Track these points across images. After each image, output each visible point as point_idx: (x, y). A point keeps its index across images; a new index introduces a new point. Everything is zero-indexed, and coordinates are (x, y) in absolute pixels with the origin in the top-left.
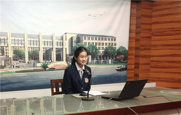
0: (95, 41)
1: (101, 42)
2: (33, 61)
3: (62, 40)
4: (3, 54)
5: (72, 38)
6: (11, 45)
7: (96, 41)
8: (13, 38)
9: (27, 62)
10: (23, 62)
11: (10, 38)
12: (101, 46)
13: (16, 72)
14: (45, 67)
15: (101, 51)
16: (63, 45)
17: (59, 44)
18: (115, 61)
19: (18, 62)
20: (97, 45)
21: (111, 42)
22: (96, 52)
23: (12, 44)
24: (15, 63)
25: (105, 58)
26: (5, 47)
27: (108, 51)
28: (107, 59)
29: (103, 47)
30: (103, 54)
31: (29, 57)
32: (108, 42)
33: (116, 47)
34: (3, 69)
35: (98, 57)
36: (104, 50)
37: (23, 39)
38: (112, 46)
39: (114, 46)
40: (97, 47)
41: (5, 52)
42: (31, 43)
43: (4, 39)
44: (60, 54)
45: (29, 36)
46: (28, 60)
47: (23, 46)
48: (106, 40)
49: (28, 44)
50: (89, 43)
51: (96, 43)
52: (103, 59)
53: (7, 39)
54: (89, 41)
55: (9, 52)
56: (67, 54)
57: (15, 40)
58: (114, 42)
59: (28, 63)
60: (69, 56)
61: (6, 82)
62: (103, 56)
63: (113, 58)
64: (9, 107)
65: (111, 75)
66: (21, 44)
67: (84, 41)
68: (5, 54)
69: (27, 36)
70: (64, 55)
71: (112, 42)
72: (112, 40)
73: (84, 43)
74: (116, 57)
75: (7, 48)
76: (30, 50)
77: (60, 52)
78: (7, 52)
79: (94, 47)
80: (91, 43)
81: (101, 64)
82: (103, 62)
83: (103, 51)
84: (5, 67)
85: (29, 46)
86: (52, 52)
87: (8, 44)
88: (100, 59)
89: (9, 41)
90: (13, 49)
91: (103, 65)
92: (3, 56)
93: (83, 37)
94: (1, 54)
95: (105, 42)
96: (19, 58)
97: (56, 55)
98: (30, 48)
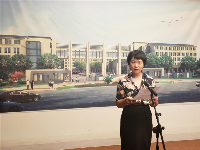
0: (169, 51)
1: (177, 52)
2: (94, 75)
3: (129, 50)
4: (62, 67)
5: (141, 48)
7: (171, 51)
8: (74, 50)
9: (87, 76)
11: (71, 50)
12: (177, 57)
13: (76, 87)
14: (108, 81)
15: (177, 62)
17: (126, 55)
18: (194, 74)
19: (78, 75)
20: (171, 56)
21: (189, 52)
22: (170, 63)
23: (72, 56)
24: (75, 77)
25: (182, 71)
26: (64, 60)
27: (186, 63)
28: (184, 71)
29: (180, 58)
30: (179, 67)
31: (90, 70)
32: (185, 52)
33: (195, 58)
34: (62, 84)
35: (173, 69)
36: (181, 61)
37: (84, 50)
38: (191, 57)
39: (194, 56)
40: (171, 58)
41: (65, 64)
42: (93, 55)
43: (65, 51)
44: (126, 65)
45: (92, 47)
46: (89, 73)
47: (84, 57)
48: (182, 49)
50: (162, 53)
51: (171, 54)
52: (180, 72)
53: (68, 51)
54: (162, 51)
55: (69, 64)
57: (76, 51)
58: (193, 52)
59: (89, 76)
61: (64, 98)
62: (179, 69)
63: (192, 71)
65: (189, 91)
66: (82, 55)
67: (156, 51)
68: (65, 67)
69: (89, 47)
71: (191, 52)
72: (191, 49)
73: (155, 54)
74: (195, 70)
75: (67, 60)
76: (92, 62)
77: (126, 63)
78: (67, 64)
79: (168, 58)
80: (164, 54)
81: (176, 77)
82: (179, 75)
83: (179, 62)
84: (64, 81)
85: (92, 57)
86: (117, 63)
87: (68, 57)
88: (176, 72)
89: (70, 53)
90: (73, 61)
91: (180, 79)
92: (62, 69)
93: (155, 46)
94: (60, 67)
95: (181, 52)
96: (80, 71)
97: (122, 68)
98: (92, 60)
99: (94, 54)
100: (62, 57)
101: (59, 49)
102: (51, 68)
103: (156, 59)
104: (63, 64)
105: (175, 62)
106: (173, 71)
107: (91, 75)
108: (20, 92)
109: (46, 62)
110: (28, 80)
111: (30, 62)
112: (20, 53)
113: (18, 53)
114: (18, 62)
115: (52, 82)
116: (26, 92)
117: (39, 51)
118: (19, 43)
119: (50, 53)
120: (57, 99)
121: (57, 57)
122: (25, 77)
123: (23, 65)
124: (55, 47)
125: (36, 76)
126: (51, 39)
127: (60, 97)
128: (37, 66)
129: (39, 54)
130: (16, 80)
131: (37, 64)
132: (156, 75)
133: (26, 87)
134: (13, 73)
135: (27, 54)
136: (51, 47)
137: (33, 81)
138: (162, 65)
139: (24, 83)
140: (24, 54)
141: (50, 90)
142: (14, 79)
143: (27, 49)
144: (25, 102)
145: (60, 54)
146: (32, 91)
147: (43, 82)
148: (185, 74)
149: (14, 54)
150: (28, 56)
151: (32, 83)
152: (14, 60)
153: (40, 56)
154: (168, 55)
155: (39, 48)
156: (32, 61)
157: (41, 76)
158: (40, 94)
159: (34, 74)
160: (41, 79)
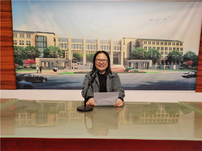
0: (156, 46)
1: (164, 46)
3: (121, 44)
4: (64, 57)
5: (130, 43)
6: (71, 49)
7: (158, 46)
8: (73, 43)
9: (84, 64)
10: (81, 64)
11: (70, 43)
12: (164, 51)
13: (75, 73)
15: (164, 56)
16: (121, 49)
17: (117, 48)
18: (181, 67)
20: (159, 50)
21: (176, 46)
22: (157, 57)
24: (73, 65)
25: (168, 63)
26: (65, 51)
27: (173, 56)
28: (171, 64)
29: (167, 52)
30: (166, 60)
31: (86, 60)
32: (172, 46)
33: (182, 52)
34: (63, 70)
35: (160, 62)
36: (168, 55)
37: (81, 44)
38: (178, 51)
39: (181, 50)
40: (159, 52)
41: (66, 55)
43: (65, 44)
44: (118, 57)
45: (88, 41)
46: (86, 63)
47: (81, 50)
48: (170, 44)
49: (87, 48)
50: (150, 48)
51: (158, 48)
52: (167, 64)
53: (68, 44)
54: (150, 46)
55: (69, 55)
56: (125, 58)
57: (74, 44)
58: (180, 47)
59: (86, 65)
60: (127, 60)
61: (65, 81)
62: (166, 62)
63: (178, 63)
64: (67, 103)
65: (175, 81)
66: (80, 48)
67: (144, 45)
68: (66, 57)
69: (86, 41)
70: (122, 58)
71: (178, 47)
72: (178, 44)
73: (144, 48)
74: (182, 63)
75: (67, 52)
76: (88, 53)
77: (118, 55)
78: (68, 55)
79: (155, 52)
80: (152, 48)
81: (163, 69)
82: (166, 67)
83: (166, 55)
84: (65, 68)
85: (87, 50)
87: (68, 49)
88: (163, 64)
89: (70, 46)
90: (72, 52)
91: (167, 70)
92: (64, 58)
93: (143, 41)
94: (62, 57)
95: (168, 46)
96: (78, 61)
97: (113, 59)
98: (88, 52)
99: (90, 47)
100: (64, 49)
101: (61, 43)
102: (55, 57)
103: (145, 53)
104: (65, 55)
105: (162, 55)
106: (161, 63)
107: (87, 64)
108: (32, 74)
109: (51, 52)
110: (37, 66)
111: (38, 52)
112: (31, 45)
113: (30, 45)
114: (30, 52)
115: (56, 69)
116: (36, 75)
117: (45, 43)
118: (30, 37)
119: (54, 45)
120: (60, 81)
121: (60, 49)
122: (35, 63)
123: (33, 55)
124: (58, 41)
125: (43, 63)
126: (55, 35)
127: (63, 80)
128: (44, 55)
129: (45, 46)
130: (29, 66)
131: (44, 53)
132: (144, 66)
133: (36, 71)
134: (26, 60)
135: (36, 46)
136: (55, 41)
137: (41, 67)
138: (150, 58)
139: (35, 68)
140: (34, 46)
141: (54, 74)
142: (27, 64)
143: (36, 42)
144: (35, 83)
145: (62, 46)
146: (41, 74)
147: (49, 68)
148: (171, 66)
149: (27, 46)
150: (37, 47)
151: (41, 68)
152: (27, 50)
153: (46, 48)
154: (156, 49)
155: (45, 41)
156: (40, 51)
157: (47, 63)
158: (47, 77)
159: (42, 62)
160: (47, 65)
